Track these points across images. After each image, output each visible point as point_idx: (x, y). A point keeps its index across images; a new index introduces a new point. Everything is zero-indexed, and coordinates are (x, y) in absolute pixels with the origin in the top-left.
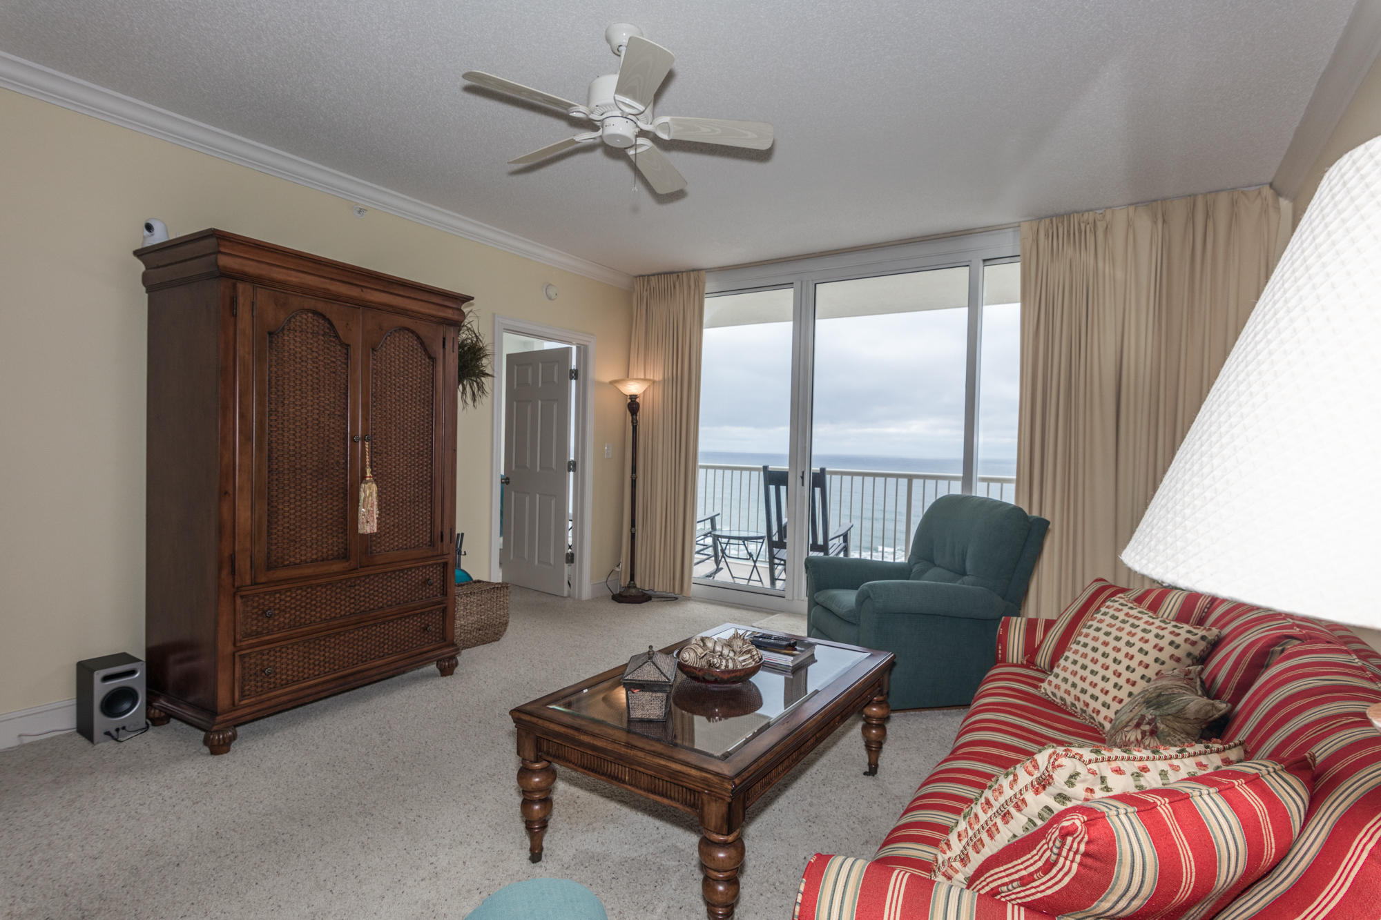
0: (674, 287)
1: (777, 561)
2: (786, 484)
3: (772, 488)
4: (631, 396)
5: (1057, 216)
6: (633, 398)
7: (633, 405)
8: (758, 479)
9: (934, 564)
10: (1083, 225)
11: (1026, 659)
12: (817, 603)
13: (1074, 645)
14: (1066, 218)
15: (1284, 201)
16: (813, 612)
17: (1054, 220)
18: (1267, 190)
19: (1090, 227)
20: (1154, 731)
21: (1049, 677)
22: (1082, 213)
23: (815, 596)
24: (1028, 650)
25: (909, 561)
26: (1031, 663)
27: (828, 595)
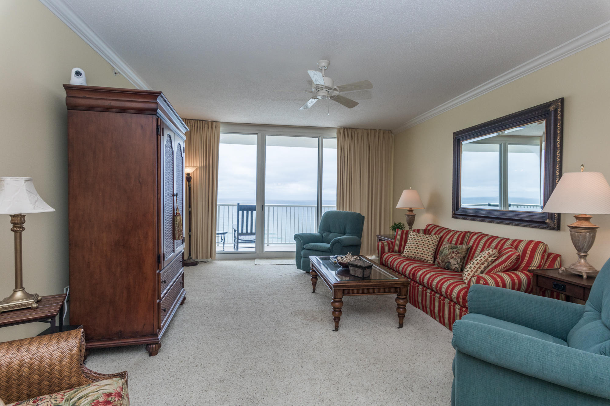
0: (204, 127)
1: (239, 241)
2: (255, 210)
3: (240, 212)
4: (187, 173)
5: (346, 128)
6: (188, 174)
7: (189, 178)
8: (236, 208)
9: (331, 232)
10: (352, 132)
11: (391, 251)
12: (304, 249)
13: (407, 244)
14: (348, 129)
15: (393, 135)
16: (303, 252)
17: (345, 129)
18: (390, 131)
19: (353, 133)
20: (458, 253)
21: (404, 253)
22: (352, 128)
23: (304, 247)
24: (389, 249)
25: (320, 232)
26: (393, 251)
27: (312, 245)
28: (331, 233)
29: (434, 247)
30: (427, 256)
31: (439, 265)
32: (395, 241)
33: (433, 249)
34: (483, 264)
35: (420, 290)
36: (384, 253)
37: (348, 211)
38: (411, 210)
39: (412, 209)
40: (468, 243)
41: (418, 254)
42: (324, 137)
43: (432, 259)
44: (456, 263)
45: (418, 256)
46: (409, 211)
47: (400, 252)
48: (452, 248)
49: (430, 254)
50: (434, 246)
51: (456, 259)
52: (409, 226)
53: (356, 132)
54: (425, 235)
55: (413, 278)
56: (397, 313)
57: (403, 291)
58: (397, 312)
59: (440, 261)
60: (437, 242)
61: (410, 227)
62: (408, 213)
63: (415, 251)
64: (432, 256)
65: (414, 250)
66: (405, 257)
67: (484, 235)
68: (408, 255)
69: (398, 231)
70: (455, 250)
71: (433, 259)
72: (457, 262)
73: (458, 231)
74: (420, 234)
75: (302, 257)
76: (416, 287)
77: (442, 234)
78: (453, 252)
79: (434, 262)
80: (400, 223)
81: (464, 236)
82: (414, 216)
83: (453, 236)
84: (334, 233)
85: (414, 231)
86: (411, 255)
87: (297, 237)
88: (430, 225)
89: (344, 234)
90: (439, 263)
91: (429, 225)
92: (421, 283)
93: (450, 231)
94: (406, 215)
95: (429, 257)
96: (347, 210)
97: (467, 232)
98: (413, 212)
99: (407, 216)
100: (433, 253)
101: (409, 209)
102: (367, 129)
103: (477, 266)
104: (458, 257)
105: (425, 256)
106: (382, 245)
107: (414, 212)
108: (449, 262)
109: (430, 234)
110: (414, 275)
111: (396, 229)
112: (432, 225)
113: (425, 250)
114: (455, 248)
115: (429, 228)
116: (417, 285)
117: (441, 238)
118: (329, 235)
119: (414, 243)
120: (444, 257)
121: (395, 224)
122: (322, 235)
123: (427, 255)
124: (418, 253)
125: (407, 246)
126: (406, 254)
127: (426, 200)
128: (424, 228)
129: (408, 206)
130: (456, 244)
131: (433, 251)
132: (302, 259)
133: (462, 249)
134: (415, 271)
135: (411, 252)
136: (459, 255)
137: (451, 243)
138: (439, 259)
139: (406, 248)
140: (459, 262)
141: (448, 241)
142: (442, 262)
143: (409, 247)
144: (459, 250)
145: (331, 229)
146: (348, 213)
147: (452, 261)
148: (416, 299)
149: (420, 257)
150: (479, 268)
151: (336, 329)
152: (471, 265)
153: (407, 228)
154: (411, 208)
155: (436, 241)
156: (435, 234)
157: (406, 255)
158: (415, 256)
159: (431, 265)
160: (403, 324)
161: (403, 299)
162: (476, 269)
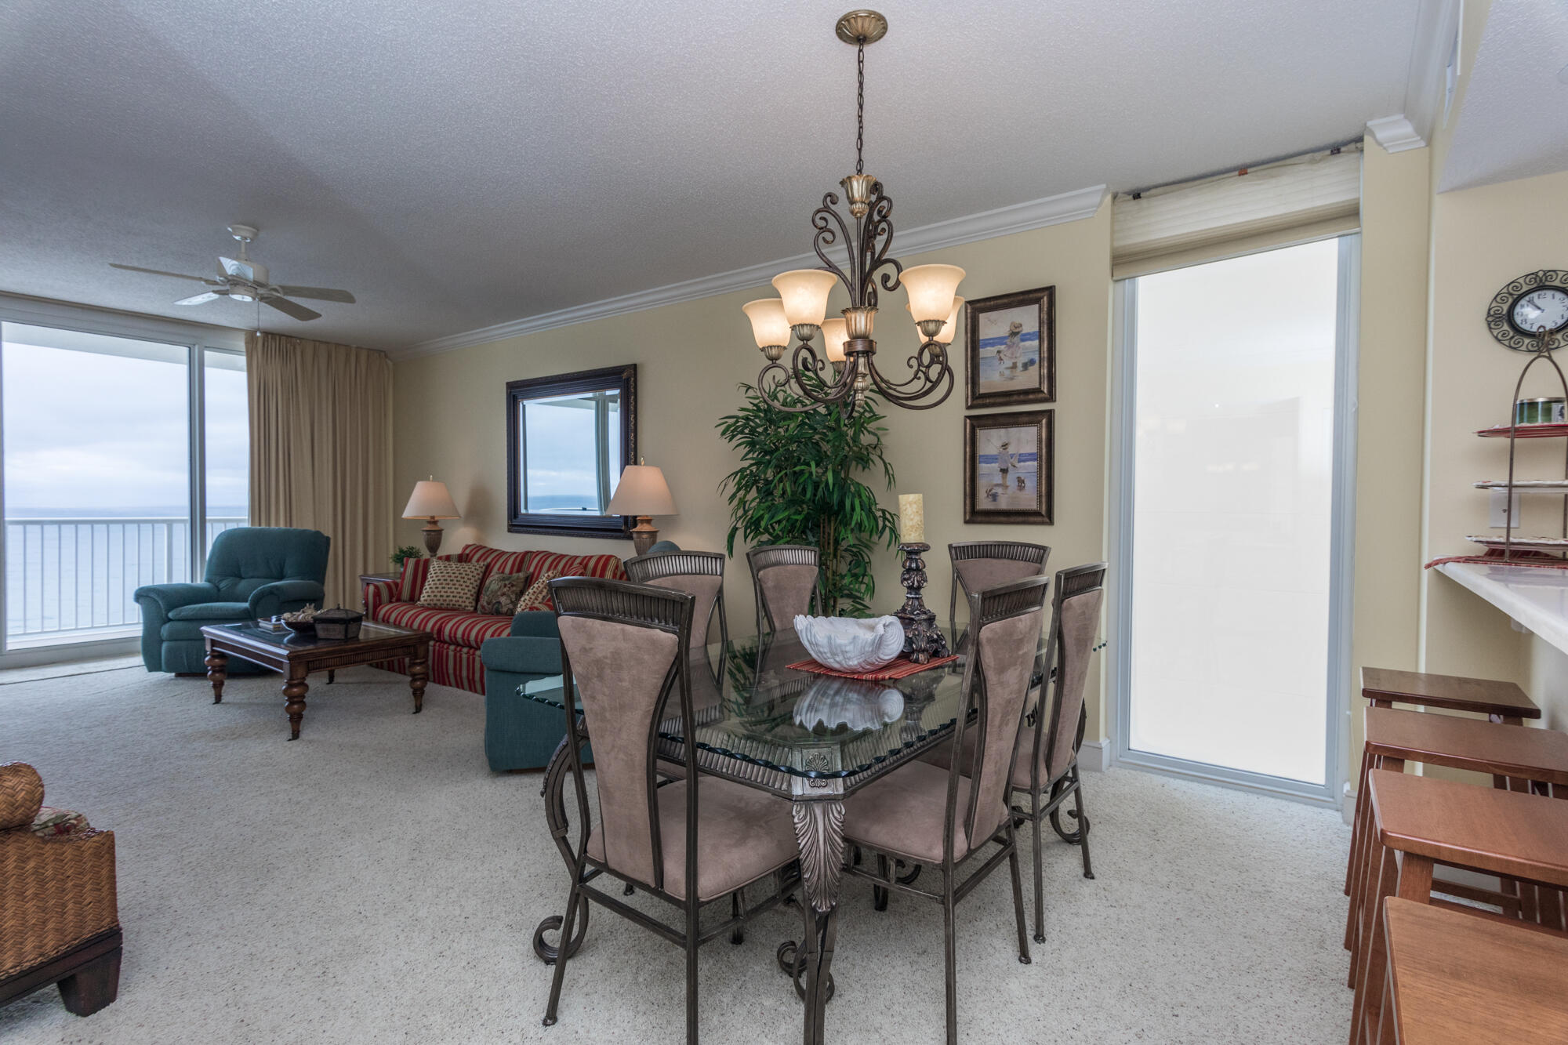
5: (272, 334)
9: (241, 578)
10: (289, 345)
11: (394, 599)
12: (170, 620)
13: (427, 584)
14: (278, 338)
15: (389, 362)
16: (165, 630)
17: (270, 336)
18: (383, 354)
19: (292, 348)
20: (513, 586)
21: (422, 599)
22: (287, 336)
23: (170, 615)
24: (391, 596)
25: (208, 580)
26: (398, 600)
27: (194, 609)
28: (244, 578)
29: (475, 584)
30: (464, 599)
31: (483, 610)
32: (403, 580)
33: (474, 585)
34: (541, 593)
35: (451, 654)
36: (380, 604)
37: (282, 526)
38: (433, 521)
39: (436, 519)
40: (528, 568)
41: (448, 599)
42: (206, 347)
43: (471, 603)
44: (509, 601)
45: (448, 602)
46: (429, 522)
47: (413, 599)
48: (504, 579)
49: (468, 595)
50: (475, 581)
51: (508, 596)
52: (430, 551)
53: (298, 347)
54: (459, 564)
55: (439, 637)
56: (412, 690)
57: (421, 650)
58: (412, 688)
59: (485, 604)
60: (481, 574)
61: (433, 554)
62: (428, 527)
63: (442, 594)
64: (471, 598)
65: (440, 592)
66: (423, 606)
67: (551, 554)
68: (428, 602)
69: (407, 561)
70: (507, 582)
71: (474, 604)
72: (511, 600)
73: (515, 553)
74: (452, 563)
75: (163, 641)
76: (445, 651)
77: (489, 560)
78: (505, 586)
79: (476, 609)
80: (412, 548)
81: (524, 558)
82: (439, 532)
83: (506, 561)
84: (252, 577)
85: (440, 558)
86: (435, 602)
87: (142, 595)
88: (470, 546)
89: (281, 578)
90: (483, 607)
91: (467, 547)
92: (453, 641)
93: (504, 553)
94: (424, 531)
95: (467, 601)
96: (279, 524)
97: (527, 553)
98: (439, 524)
99: (425, 533)
100: (475, 593)
101: (429, 519)
102: (327, 343)
103: (533, 597)
104: (513, 592)
105: (461, 600)
106: (374, 592)
107: (440, 526)
108: (499, 603)
109: (469, 562)
110: (440, 631)
111: (402, 561)
112: (473, 547)
113: (459, 590)
114: (508, 579)
115: (467, 551)
116: (446, 646)
117: (488, 566)
118: (236, 584)
119: (439, 580)
120: (491, 596)
121: (401, 551)
122: (217, 587)
123: (463, 595)
124: (447, 596)
125: (427, 586)
126: (426, 600)
127: (462, 501)
128: (459, 551)
129: (426, 514)
130: (511, 573)
131: (473, 590)
132: (164, 646)
133: (518, 578)
134: (442, 623)
135: (435, 596)
136: (514, 588)
137: (503, 572)
138: (484, 601)
139: (424, 591)
140: (513, 600)
141: (499, 569)
142: (488, 604)
143: (431, 588)
144: (514, 581)
145: (242, 570)
146: (286, 532)
147: (503, 600)
148: (445, 671)
149: (451, 603)
150: (536, 599)
151: (295, 735)
152: (527, 597)
153: (425, 554)
154: (433, 517)
155: (479, 572)
156: (478, 561)
157: (425, 603)
158: (442, 602)
159: (472, 613)
160: (421, 705)
161: (420, 664)
162: (532, 600)
